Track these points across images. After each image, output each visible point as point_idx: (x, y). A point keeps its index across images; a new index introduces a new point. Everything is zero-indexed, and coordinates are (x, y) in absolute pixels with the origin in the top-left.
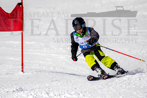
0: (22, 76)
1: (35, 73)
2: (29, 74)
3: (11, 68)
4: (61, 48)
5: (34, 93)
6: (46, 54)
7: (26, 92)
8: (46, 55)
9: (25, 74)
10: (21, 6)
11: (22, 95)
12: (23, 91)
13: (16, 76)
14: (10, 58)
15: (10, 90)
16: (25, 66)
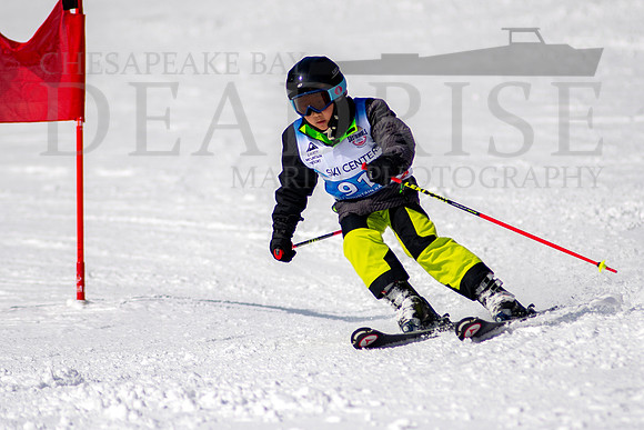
0: (79, 319)
1: (136, 306)
2: (110, 309)
3: (32, 282)
4: (250, 198)
5: (132, 393)
6: (184, 223)
7: (98, 388)
8: (184, 227)
9: (94, 308)
10: (73, 11)
11: (77, 400)
12: (82, 385)
13: (52, 318)
14: (25, 239)
15: (28, 378)
16: (93, 274)
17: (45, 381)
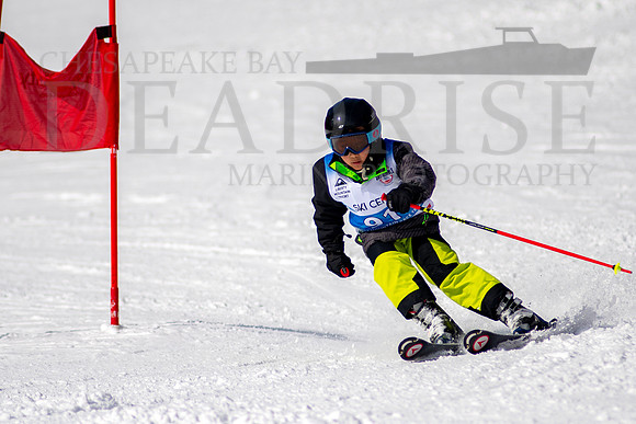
2: (143, 333)
3: (67, 307)
4: (281, 224)
5: (165, 417)
6: (217, 249)
7: (131, 411)
8: (217, 253)
9: (127, 333)
10: (107, 40)
12: (116, 409)
14: (60, 264)
15: (62, 402)
16: (127, 300)
17: (80, 405)
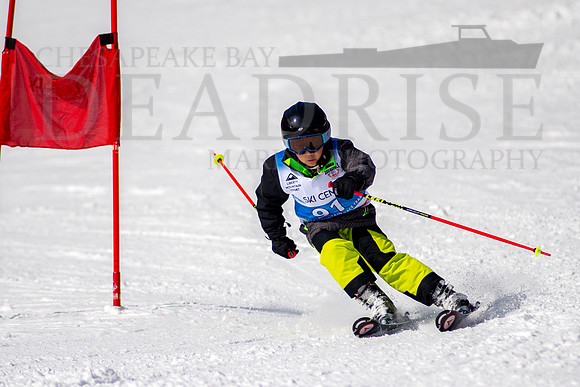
0: (115, 323)
1: (166, 312)
2: (144, 314)
6: (210, 237)
9: (128, 314)
10: (109, 46)
12: (118, 382)
13: (91, 322)
14: (67, 251)
16: (128, 283)
17: (85, 379)
